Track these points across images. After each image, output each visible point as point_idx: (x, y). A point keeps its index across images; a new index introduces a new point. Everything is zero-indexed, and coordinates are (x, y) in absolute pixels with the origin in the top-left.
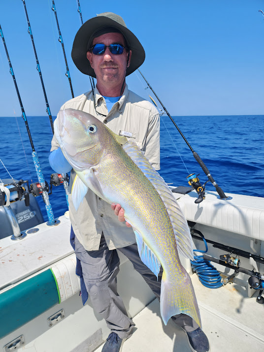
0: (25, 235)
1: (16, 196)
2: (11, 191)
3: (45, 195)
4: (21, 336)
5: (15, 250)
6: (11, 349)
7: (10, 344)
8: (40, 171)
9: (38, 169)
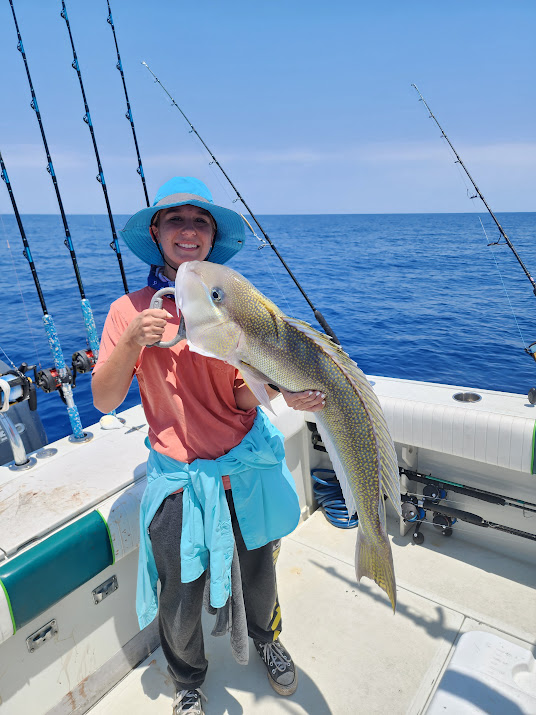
0: (34, 461)
1: (19, 393)
2: (12, 384)
3: (67, 390)
4: (53, 621)
5: (24, 486)
6: (37, 641)
7: (35, 635)
8: (57, 349)
9: (54, 346)
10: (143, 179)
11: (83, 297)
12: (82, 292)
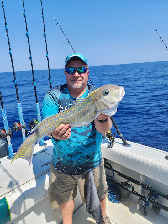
3: (8, 138)
8: (6, 122)
9: (5, 121)
10: (48, 59)
11: (19, 102)
12: (18, 100)
